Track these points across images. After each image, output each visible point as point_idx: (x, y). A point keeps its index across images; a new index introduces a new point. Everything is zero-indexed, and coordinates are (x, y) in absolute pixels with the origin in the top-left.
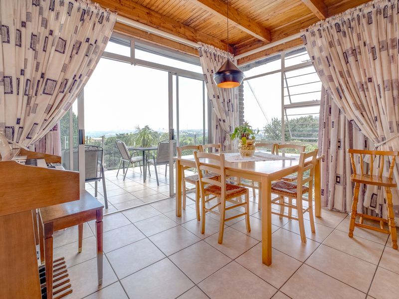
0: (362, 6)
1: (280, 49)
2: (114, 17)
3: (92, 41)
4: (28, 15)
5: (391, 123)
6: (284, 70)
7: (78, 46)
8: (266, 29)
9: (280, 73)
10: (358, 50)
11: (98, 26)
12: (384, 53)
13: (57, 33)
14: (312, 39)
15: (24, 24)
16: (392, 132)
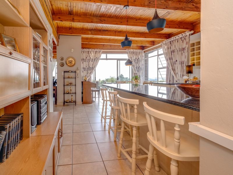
0: (176, 36)
1: (156, 48)
2: (102, 51)
3: (97, 58)
4: (87, 56)
5: (180, 75)
6: (158, 55)
7: (95, 59)
8: (151, 41)
9: (157, 56)
10: (174, 51)
11: (99, 54)
12: (180, 52)
13: (91, 58)
14: (164, 46)
15: (86, 58)
16: (181, 77)
